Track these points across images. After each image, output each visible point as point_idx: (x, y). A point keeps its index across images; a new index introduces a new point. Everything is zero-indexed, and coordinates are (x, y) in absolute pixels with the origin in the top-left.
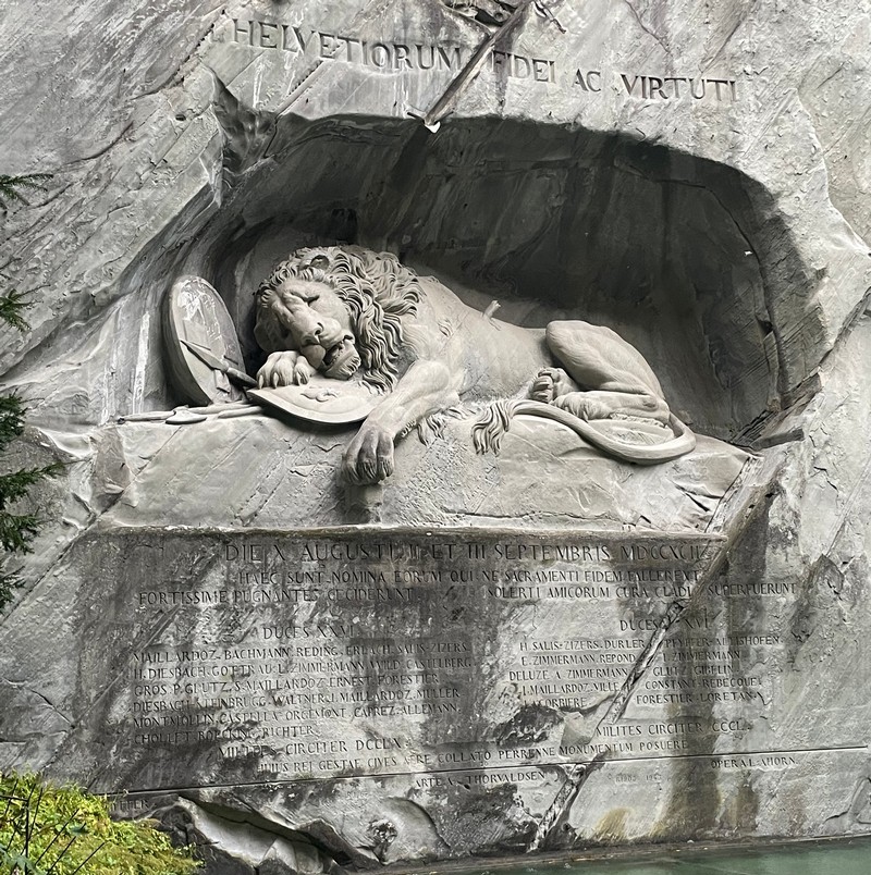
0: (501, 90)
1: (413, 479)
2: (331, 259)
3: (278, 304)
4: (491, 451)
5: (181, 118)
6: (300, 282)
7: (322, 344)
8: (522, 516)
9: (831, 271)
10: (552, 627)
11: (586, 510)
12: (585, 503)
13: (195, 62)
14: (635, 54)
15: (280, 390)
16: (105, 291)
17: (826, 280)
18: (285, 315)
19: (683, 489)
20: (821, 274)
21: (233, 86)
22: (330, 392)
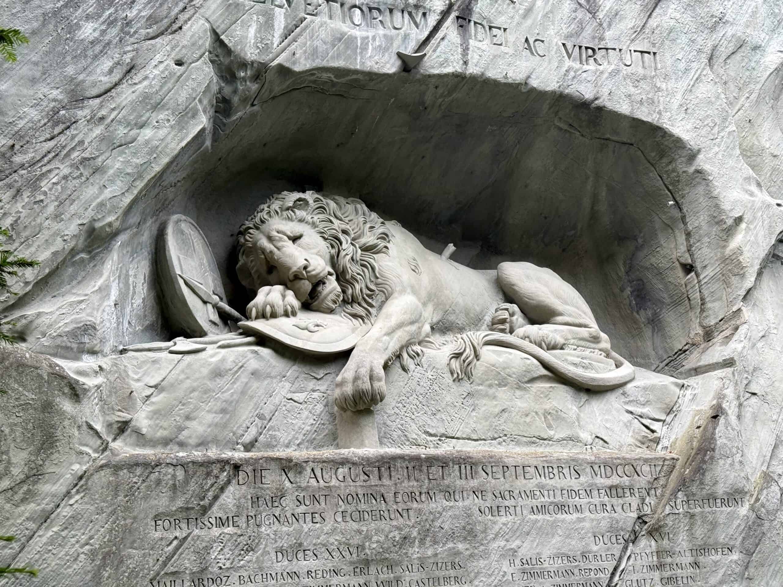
0: (465, 50)
1: (398, 405)
2: (311, 201)
3: (264, 243)
4: (466, 378)
5: (179, 63)
6: (284, 222)
7: (309, 278)
8: (495, 439)
9: (746, 218)
10: (535, 544)
11: (552, 433)
12: (550, 427)
13: (192, 11)
14: (573, 26)
15: (273, 321)
16: (110, 225)
17: (743, 226)
18: (271, 252)
19: (631, 413)
20: (739, 220)
21: (227, 36)
22: (319, 323)
